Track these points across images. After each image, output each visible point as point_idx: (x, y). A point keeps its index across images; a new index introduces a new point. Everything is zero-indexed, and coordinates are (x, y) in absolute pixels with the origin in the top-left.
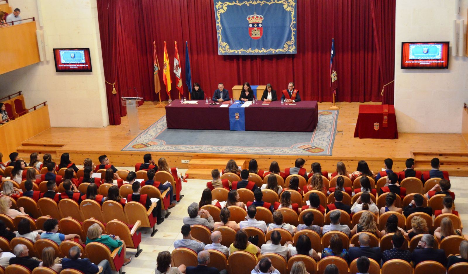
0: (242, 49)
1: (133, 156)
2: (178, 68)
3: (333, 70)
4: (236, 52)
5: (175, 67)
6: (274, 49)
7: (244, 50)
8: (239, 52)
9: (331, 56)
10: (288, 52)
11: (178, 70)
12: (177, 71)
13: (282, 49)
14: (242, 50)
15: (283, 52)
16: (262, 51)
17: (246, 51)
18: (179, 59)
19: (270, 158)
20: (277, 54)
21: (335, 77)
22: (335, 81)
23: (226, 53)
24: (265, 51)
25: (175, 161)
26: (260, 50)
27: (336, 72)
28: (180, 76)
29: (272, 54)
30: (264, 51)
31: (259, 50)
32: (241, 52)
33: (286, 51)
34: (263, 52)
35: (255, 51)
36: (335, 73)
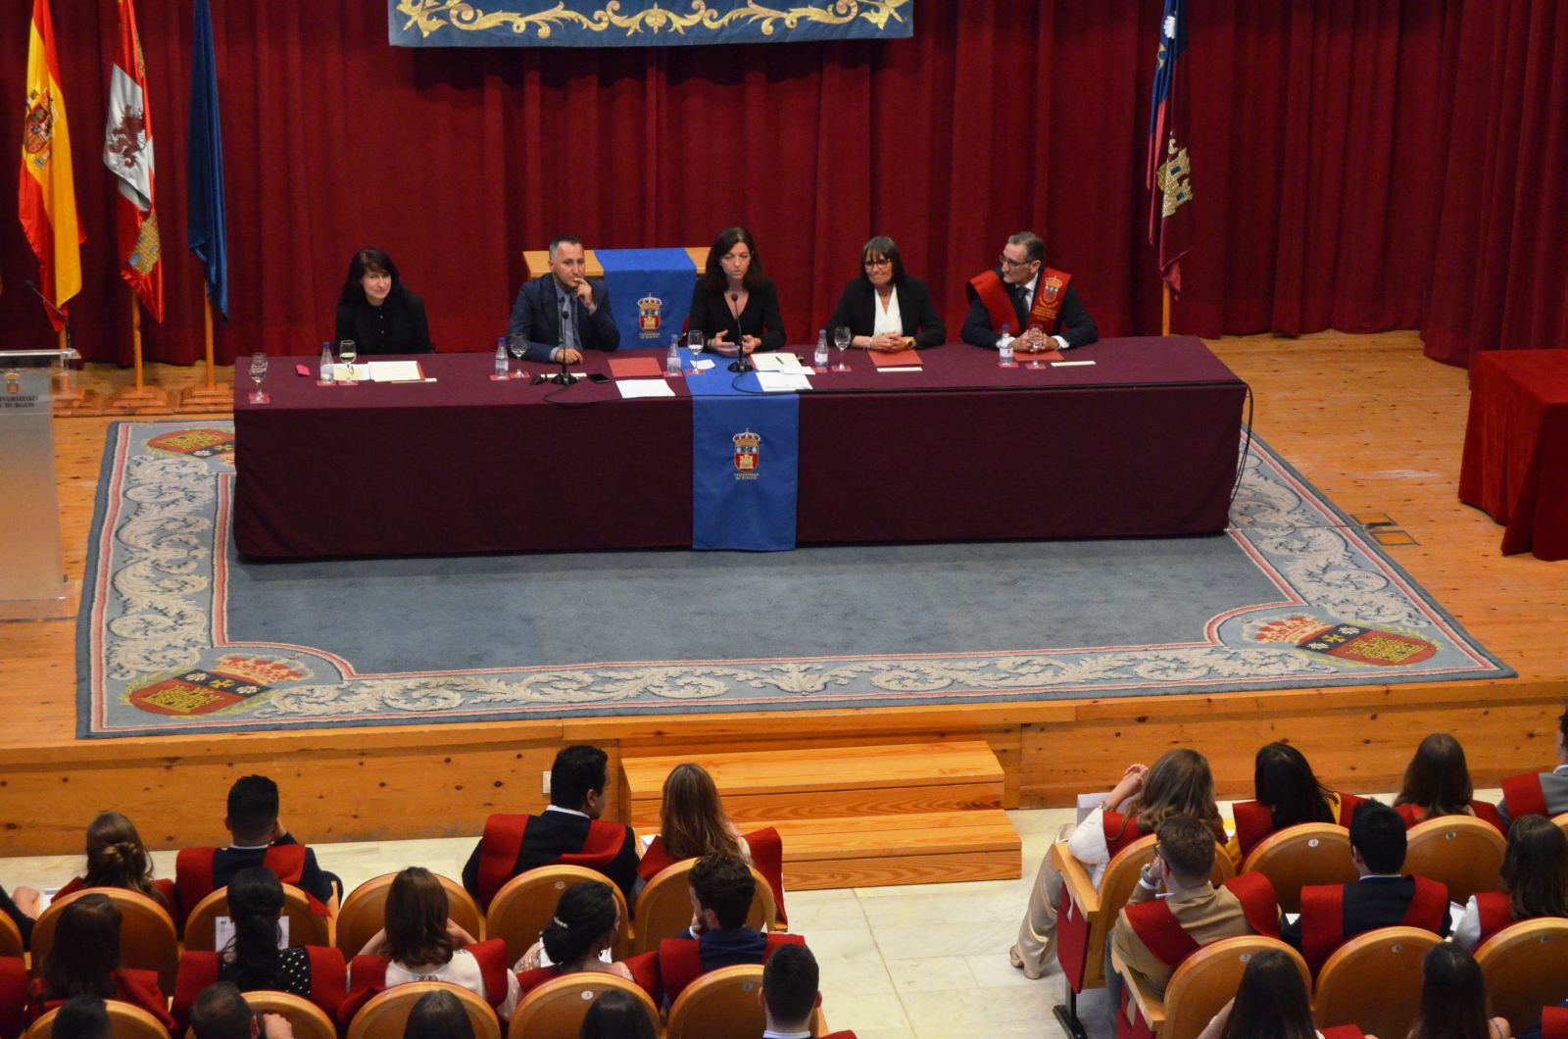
0: (561, 5)
1: (177, 769)
2: (141, 136)
3: (1172, 142)
4: (519, 23)
5: (116, 132)
6: (773, 6)
7: (571, 14)
8: (538, 27)
9: (1162, 48)
10: (857, 25)
11: (137, 148)
12: (134, 159)
13: (825, 8)
14: (559, 12)
15: (828, 25)
16: (691, 20)
17: (586, 22)
18: (141, 72)
19: (1142, 720)
20: (788, 40)
21: (1180, 181)
22: (1178, 209)
23: (447, 30)
24: (711, 18)
25: (498, 784)
26: (681, 14)
27: (1188, 154)
28: (148, 193)
29: (753, 41)
30: (708, 23)
31: (671, 15)
32: (550, 23)
33: (850, 18)
34: (700, 24)
35: (643, 22)
36: (1182, 160)
